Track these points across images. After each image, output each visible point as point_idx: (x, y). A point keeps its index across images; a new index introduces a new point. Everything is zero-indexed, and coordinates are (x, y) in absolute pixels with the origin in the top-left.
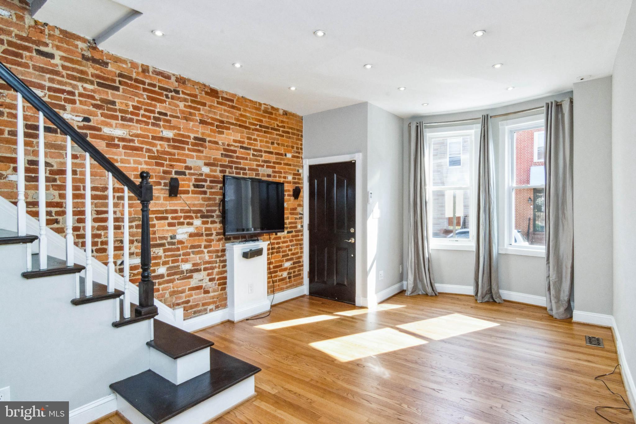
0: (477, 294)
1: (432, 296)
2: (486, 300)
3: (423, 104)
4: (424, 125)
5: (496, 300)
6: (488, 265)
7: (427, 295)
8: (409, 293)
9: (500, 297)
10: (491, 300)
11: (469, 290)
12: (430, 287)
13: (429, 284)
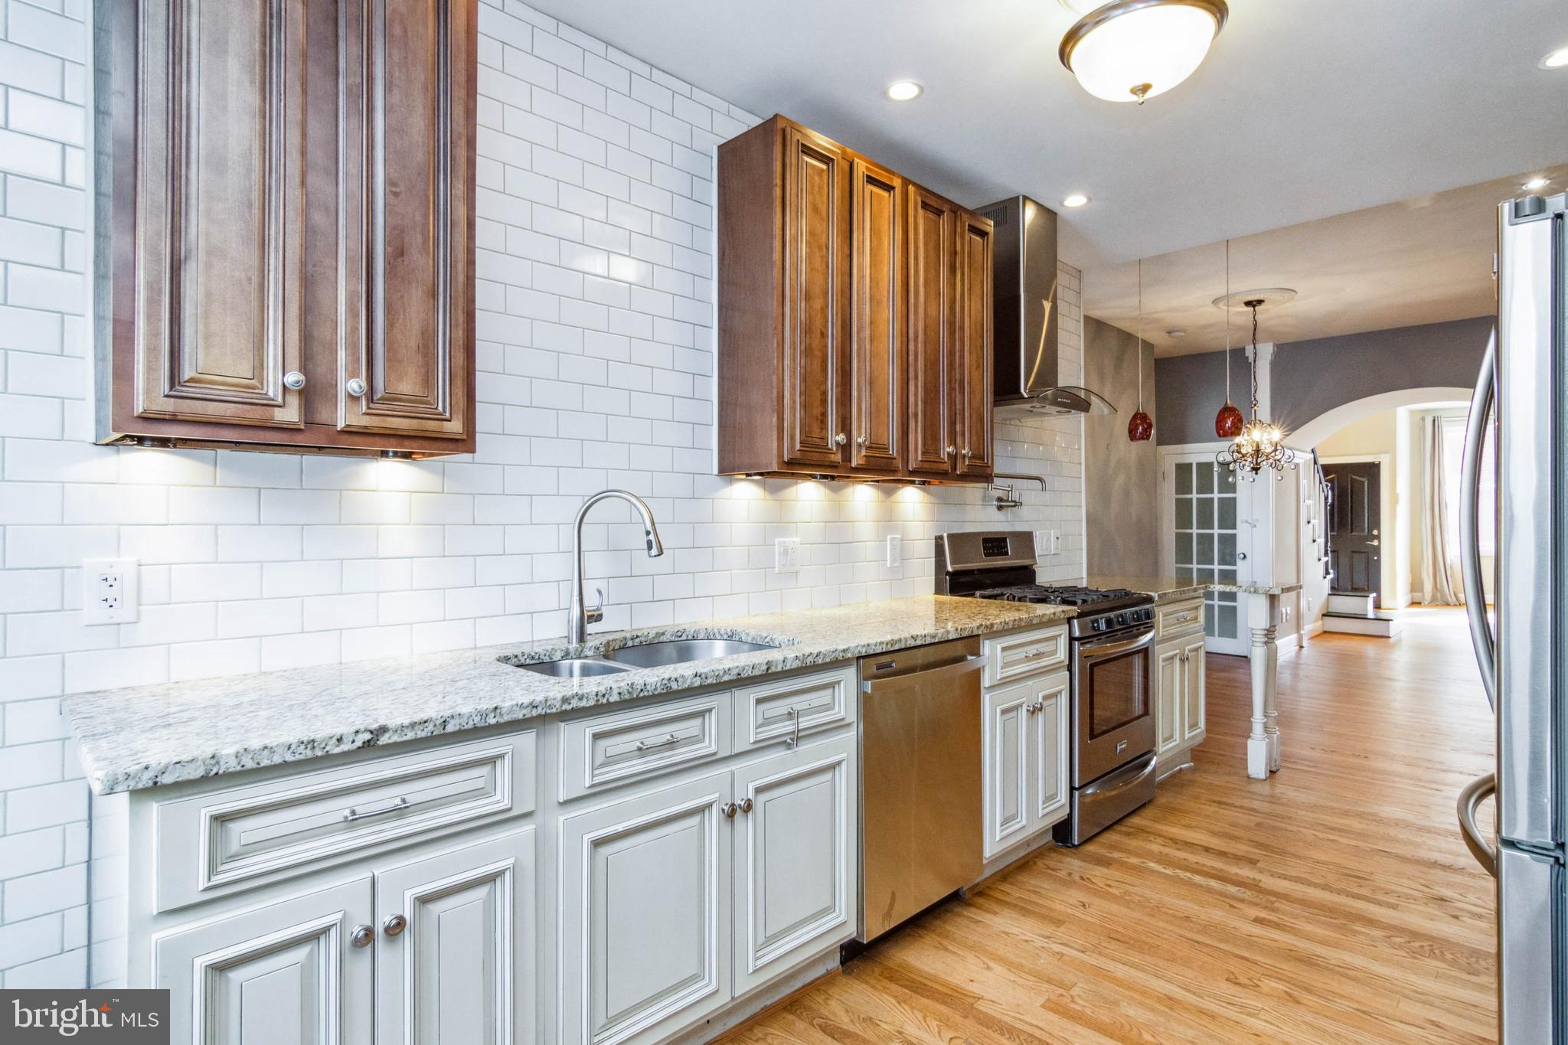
4: (1442, 420)
7: (1448, 604)
12: (1453, 597)
13: (1452, 594)
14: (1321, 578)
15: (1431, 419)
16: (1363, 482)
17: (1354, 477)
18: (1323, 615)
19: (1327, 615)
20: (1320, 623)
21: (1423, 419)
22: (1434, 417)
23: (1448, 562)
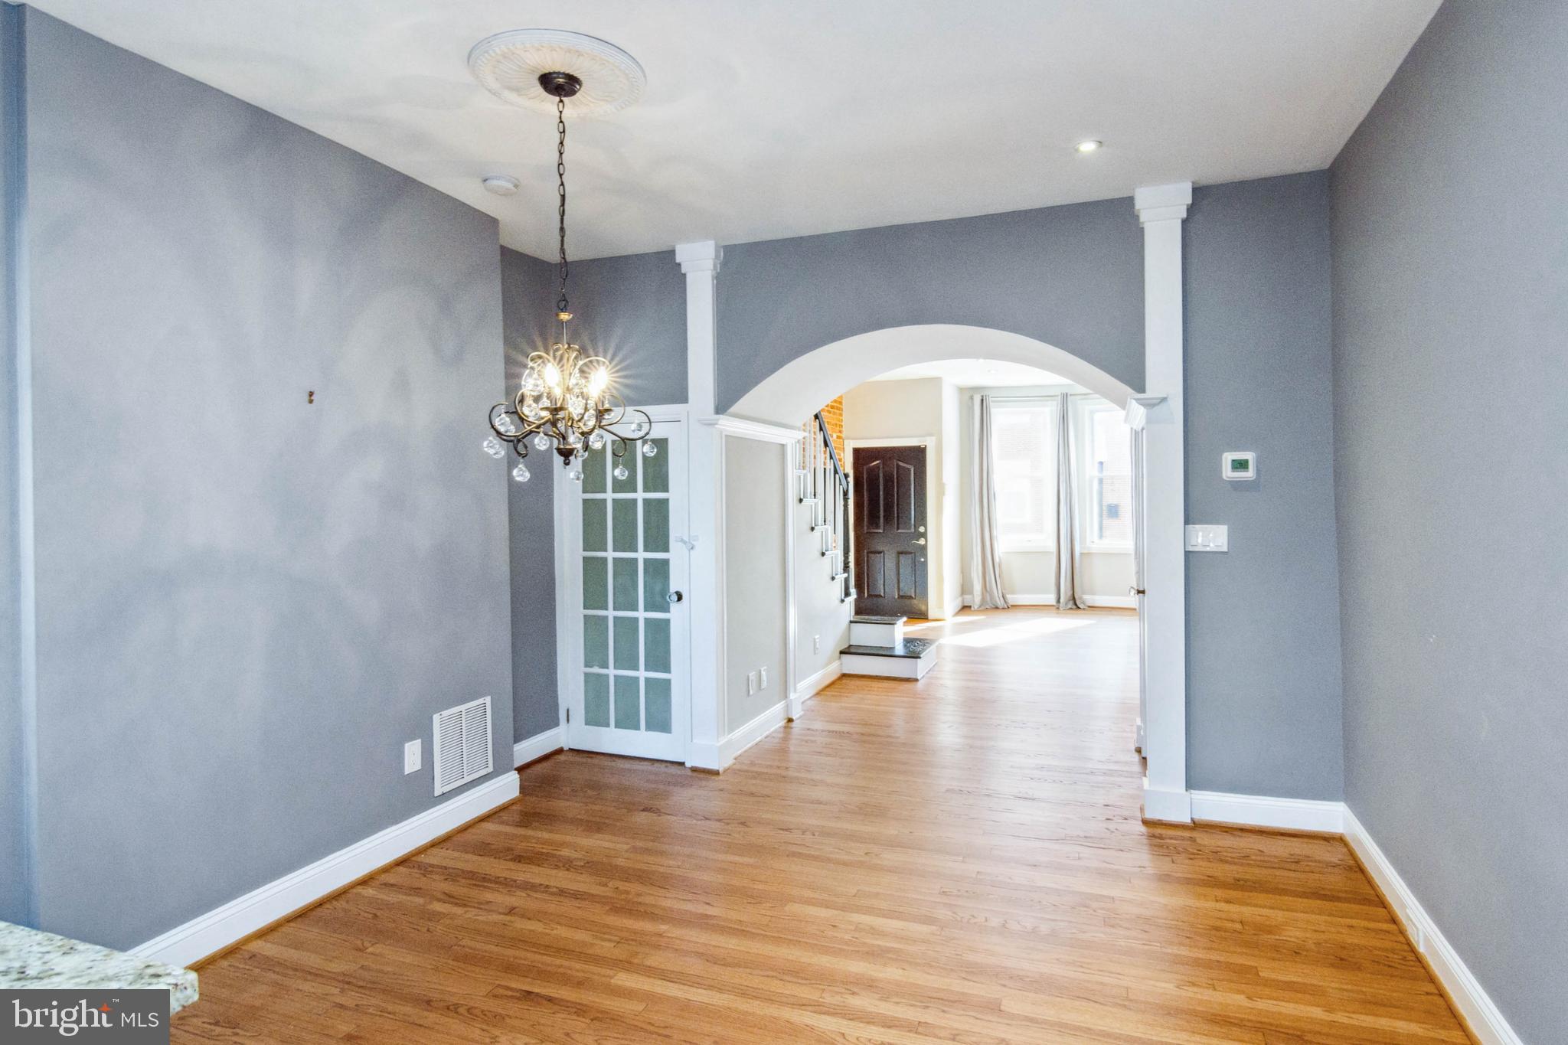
0: (1058, 601)
1: (1003, 608)
2: (1070, 606)
3: (989, 371)
4: (990, 399)
5: (1080, 606)
6: (1069, 568)
7: (997, 608)
8: (976, 607)
9: (1083, 603)
10: (1074, 607)
11: (1051, 599)
12: (1002, 598)
13: (1001, 595)
14: (838, 602)
15: (979, 398)
16: (909, 470)
17: (901, 463)
18: (842, 652)
19: (845, 652)
20: (835, 665)
21: (972, 398)
22: (982, 396)
23: (997, 560)
